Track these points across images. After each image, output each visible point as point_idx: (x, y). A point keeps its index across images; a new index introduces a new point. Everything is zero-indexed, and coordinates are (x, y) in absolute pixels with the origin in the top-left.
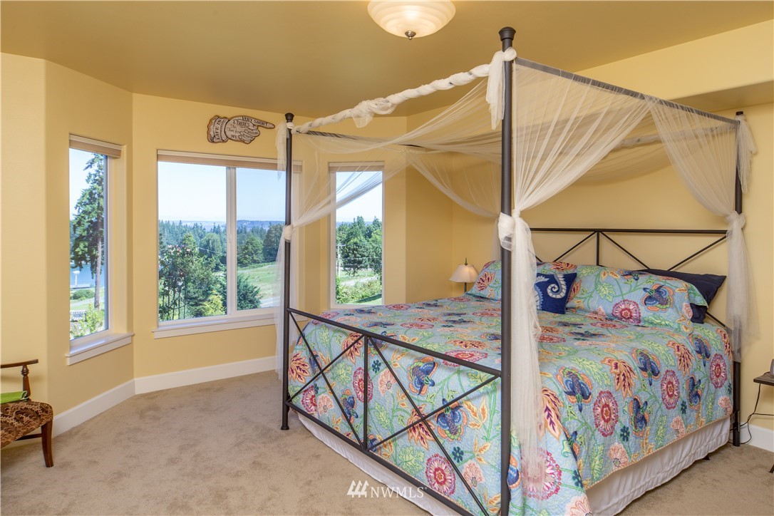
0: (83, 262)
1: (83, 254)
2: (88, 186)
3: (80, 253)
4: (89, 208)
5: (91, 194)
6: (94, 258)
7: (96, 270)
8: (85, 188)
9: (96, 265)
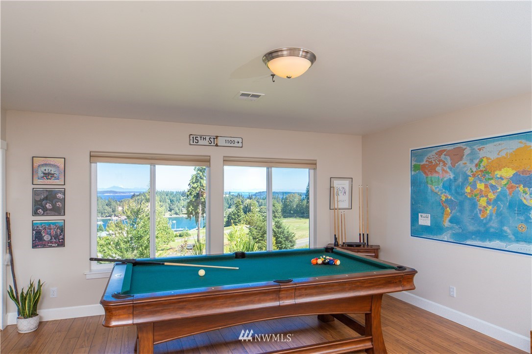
0: (191, 216)
1: (192, 211)
2: (195, 173)
3: (191, 211)
4: (195, 185)
5: (196, 177)
6: (197, 213)
7: (198, 220)
8: (194, 174)
9: (198, 217)
